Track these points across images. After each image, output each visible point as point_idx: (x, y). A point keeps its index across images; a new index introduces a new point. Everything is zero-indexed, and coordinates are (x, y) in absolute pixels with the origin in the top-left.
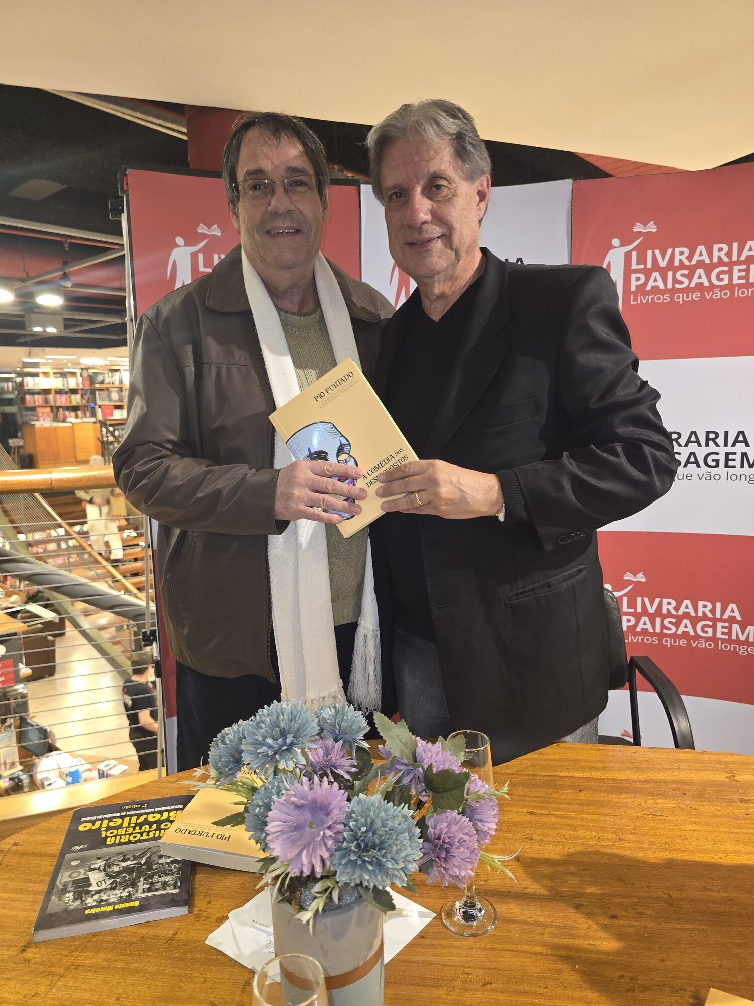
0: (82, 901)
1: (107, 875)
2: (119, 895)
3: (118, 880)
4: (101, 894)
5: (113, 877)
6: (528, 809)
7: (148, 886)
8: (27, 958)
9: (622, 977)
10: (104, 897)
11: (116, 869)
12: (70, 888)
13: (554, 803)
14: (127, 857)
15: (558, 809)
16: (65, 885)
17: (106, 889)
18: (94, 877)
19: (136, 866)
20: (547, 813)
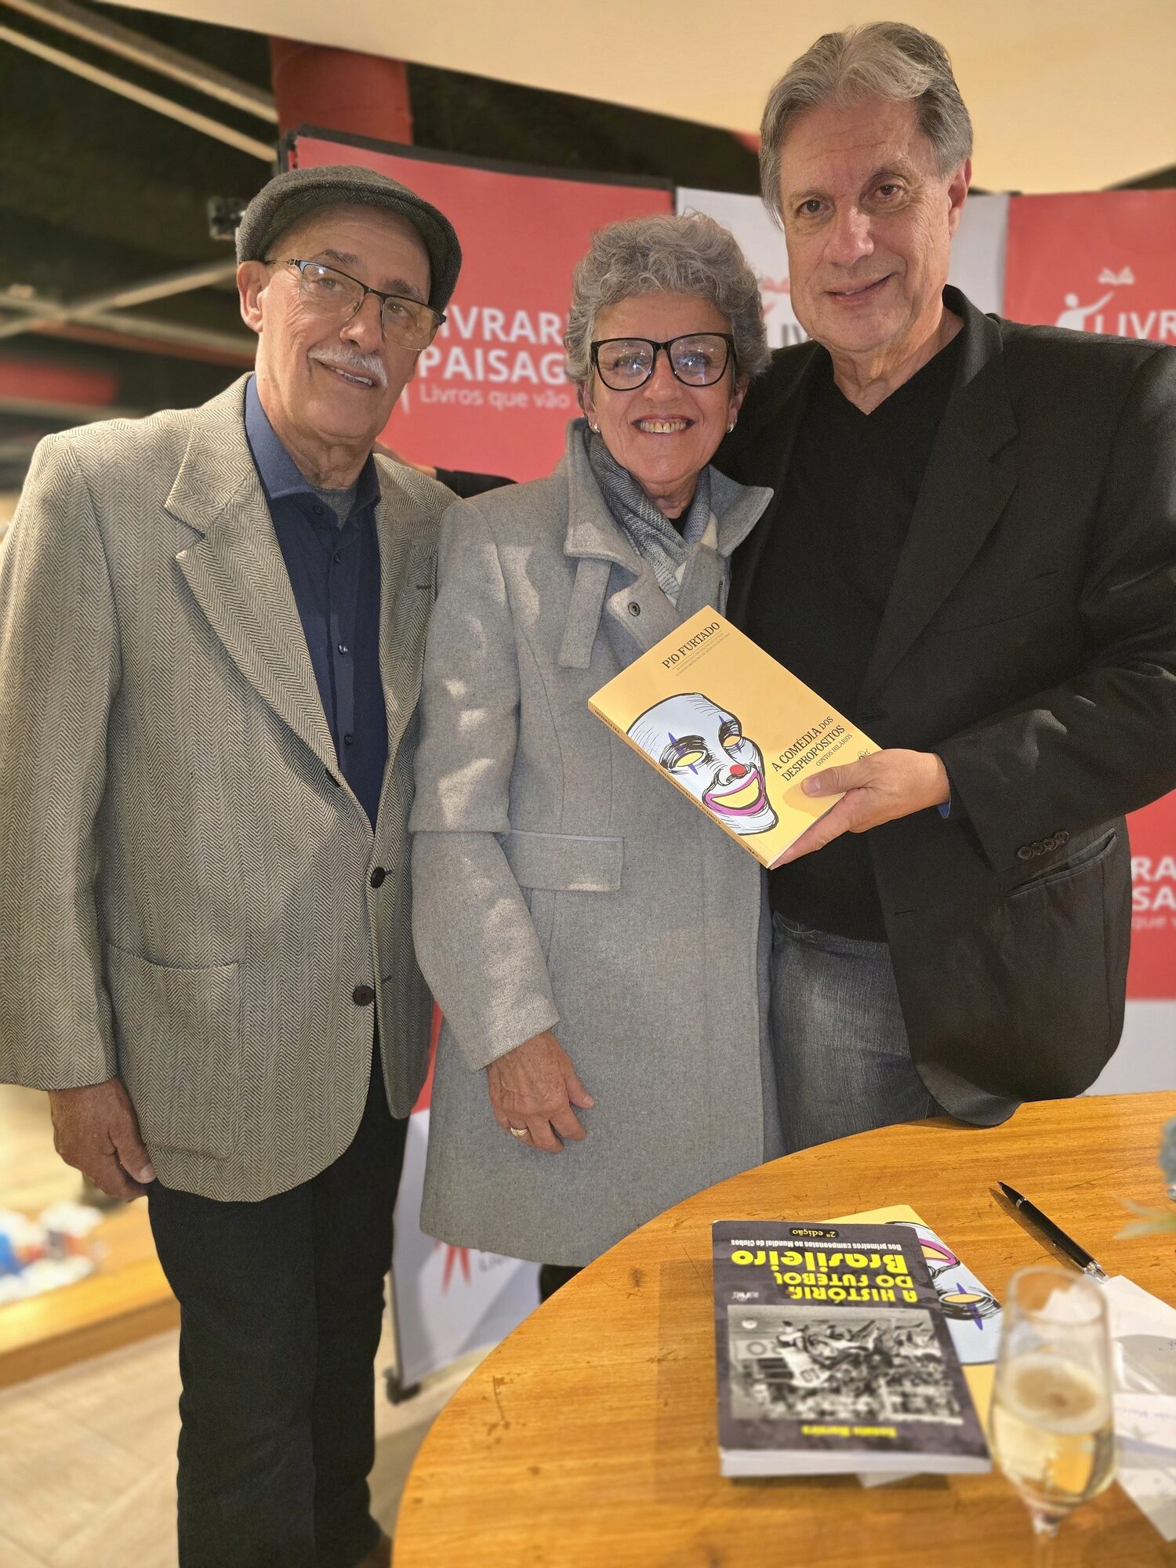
0: (790, 1407)
1: (815, 1360)
2: (851, 1407)
3: (839, 1375)
4: (818, 1398)
5: (829, 1368)
7: (898, 1400)
10: (826, 1406)
11: (827, 1352)
12: (758, 1374)
14: (838, 1330)
16: (747, 1365)
17: (823, 1390)
18: (796, 1361)
19: (862, 1353)
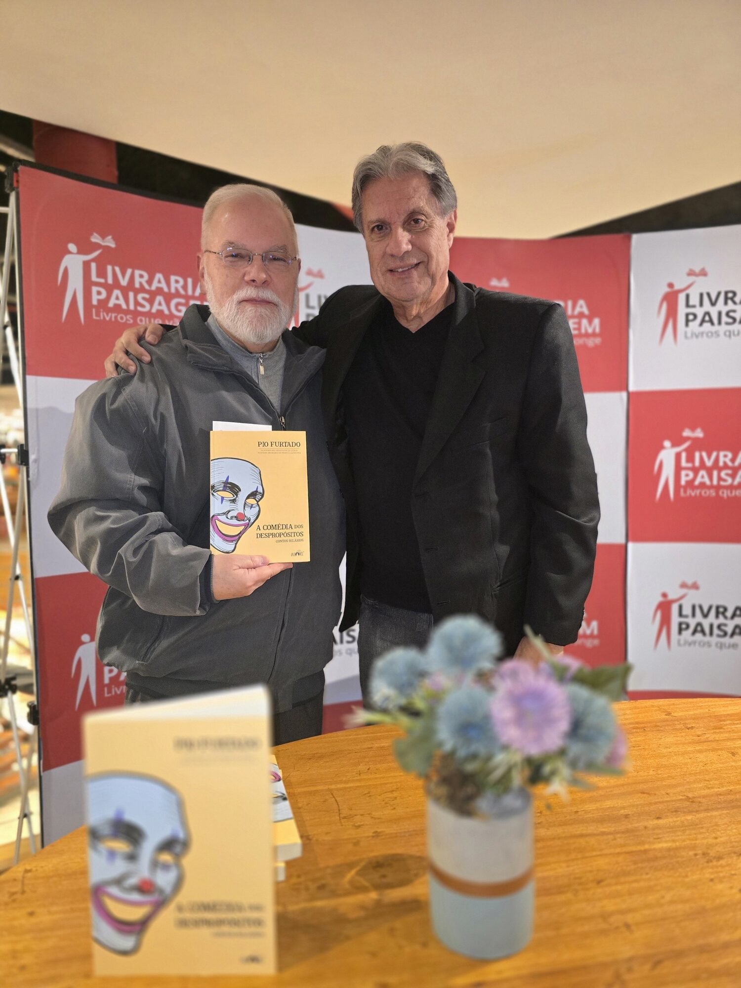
9: (696, 855)
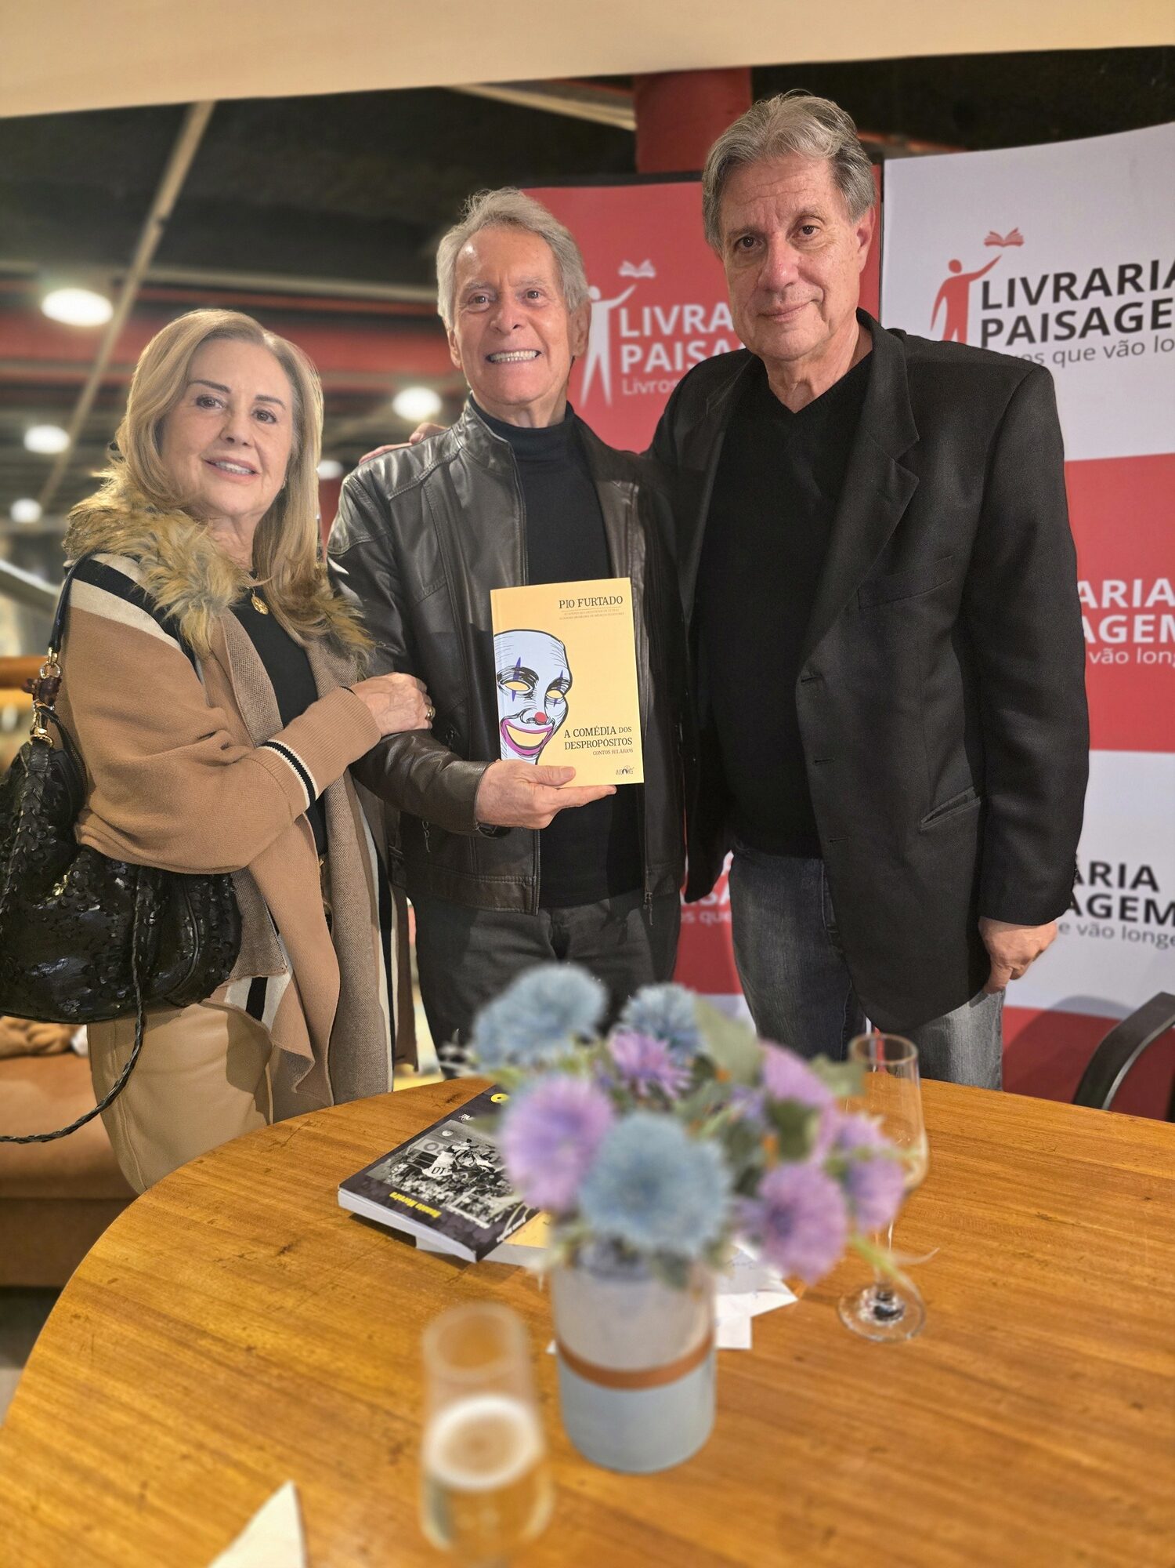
6: (1039, 1210)
8: (283, 1263)
13: (1090, 1208)
15: (1097, 1221)
20: (1072, 1222)
